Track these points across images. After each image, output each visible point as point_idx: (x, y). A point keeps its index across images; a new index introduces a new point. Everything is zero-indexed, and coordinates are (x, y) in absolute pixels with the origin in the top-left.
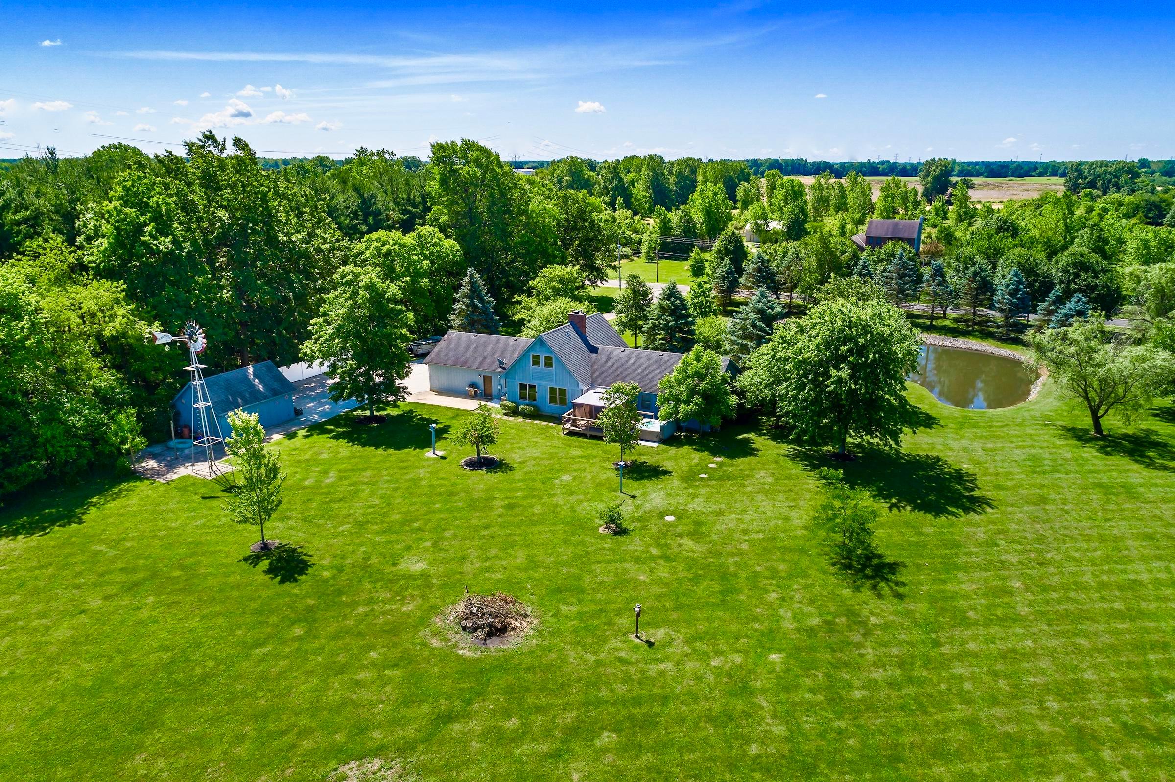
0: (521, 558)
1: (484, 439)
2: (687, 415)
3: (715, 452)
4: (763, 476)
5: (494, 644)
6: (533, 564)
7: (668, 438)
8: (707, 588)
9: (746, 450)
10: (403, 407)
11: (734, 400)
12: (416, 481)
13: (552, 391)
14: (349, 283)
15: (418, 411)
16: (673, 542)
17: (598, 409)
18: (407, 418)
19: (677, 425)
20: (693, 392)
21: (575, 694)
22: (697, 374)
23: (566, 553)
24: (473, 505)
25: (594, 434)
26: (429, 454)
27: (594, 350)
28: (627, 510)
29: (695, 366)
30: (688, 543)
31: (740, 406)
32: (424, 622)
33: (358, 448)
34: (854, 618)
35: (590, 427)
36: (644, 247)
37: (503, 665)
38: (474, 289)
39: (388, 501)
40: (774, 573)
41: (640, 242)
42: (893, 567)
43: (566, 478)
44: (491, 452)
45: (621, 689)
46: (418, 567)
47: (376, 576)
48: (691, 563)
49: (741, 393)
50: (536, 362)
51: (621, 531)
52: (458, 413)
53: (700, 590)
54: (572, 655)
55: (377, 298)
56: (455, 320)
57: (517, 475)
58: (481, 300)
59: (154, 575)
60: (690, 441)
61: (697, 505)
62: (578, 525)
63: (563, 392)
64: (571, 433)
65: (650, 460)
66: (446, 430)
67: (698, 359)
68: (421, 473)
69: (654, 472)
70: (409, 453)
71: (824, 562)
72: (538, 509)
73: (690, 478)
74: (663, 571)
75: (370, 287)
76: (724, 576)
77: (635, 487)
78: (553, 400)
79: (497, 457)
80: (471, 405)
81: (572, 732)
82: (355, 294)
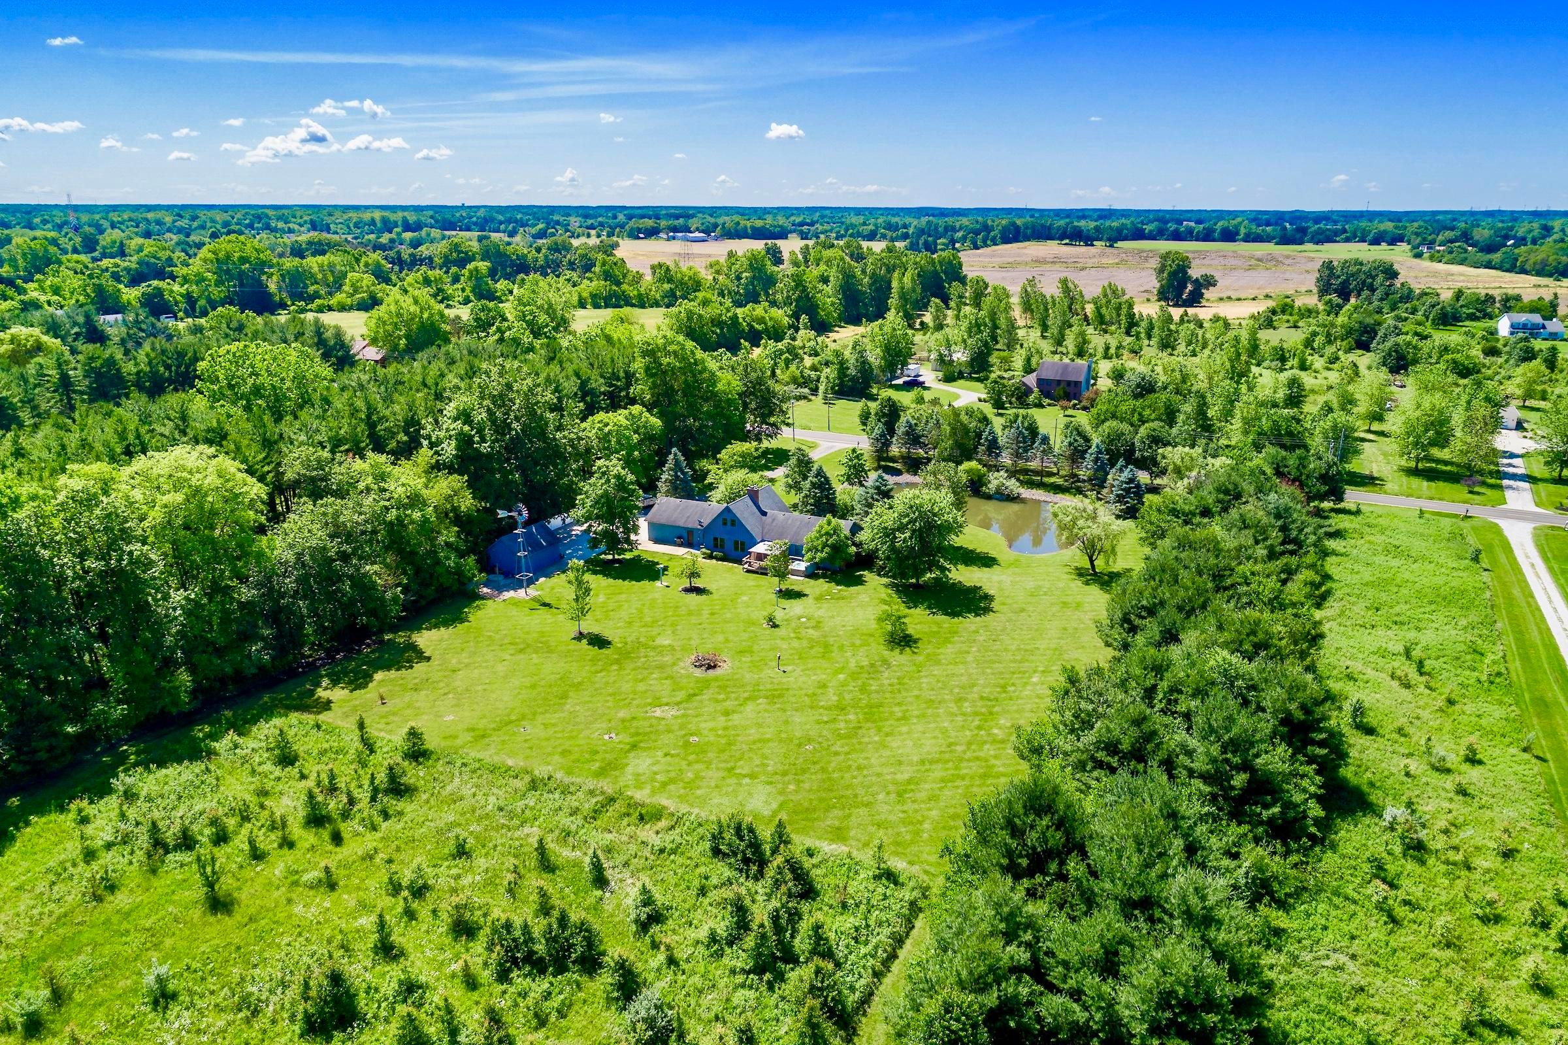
0: (720, 638)
1: (694, 574)
2: (822, 560)
3: (838, 584)
4: (864, 598)
5: (710, 672)
6: (727, 640)
7: (811, 574)
8: (818, 650)
9: (860, 581)
10: (636, 553)
11: (853, 549)
12: (654, 600)
13: (736, 543)
14: (604, 473)
15: (644, 556)
16: (803, 631)
17: (766, 556)
18: (637, 560)
19: (817, 566)
20: (825, 545)
21: (749, 688)
22: (827, 534)
23: (745, 636)
24: (690, 613)
25: (762, 572)
26: (658, 583)
27: (764, 514)
28: (779, 616)
29: (826, 528)
30: (811, 631)
31: (858, 554)
32: (674, 664)
33: (611, 581)
34: (886, 663)
35: (761, 568)
36: (822, 388)
37: (716, 679)
38: (677, 463)
39: (640, 611)
40: (853, 645)
41: (818, 380)
42: (916, 641)
43: (745, 598)
44: (698, 583)
45: (769, 686)
46: (666, 643)
47: (646, 646)
48: (811, 640)
49: (858, 545)
50: (725, 524)
51: (775, 626)
52: (672, 557)
53: (813, 652)
54: (747, 676)
55: (621, 485)
56: (662, 486)
57: (715, 596)
58: (683, 473)
59: (528, 646)
60: (824, 576)
61: (820, 613)
62: (752, 623)
63: (743, 544)
64: (748, 571)
65: (796, 588)
66: (665, 569)
67: (829, 523)
68: (657, 595)
69: (799, 595)
70: (645, 583)
71: (881, 640)
72: (729, 615)
73: (819, 599)
74: (796, 644)
75: (616, 476)
76: (826, 646)
77: (785, 603)
78: (736, 548)
79: (701, 586)
80: (681, 551)
81: (747, 699)
82: (608, 481)
